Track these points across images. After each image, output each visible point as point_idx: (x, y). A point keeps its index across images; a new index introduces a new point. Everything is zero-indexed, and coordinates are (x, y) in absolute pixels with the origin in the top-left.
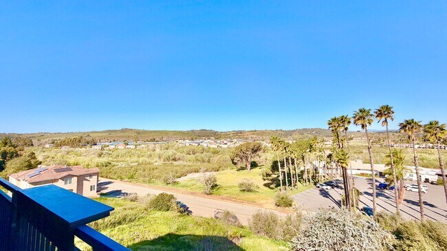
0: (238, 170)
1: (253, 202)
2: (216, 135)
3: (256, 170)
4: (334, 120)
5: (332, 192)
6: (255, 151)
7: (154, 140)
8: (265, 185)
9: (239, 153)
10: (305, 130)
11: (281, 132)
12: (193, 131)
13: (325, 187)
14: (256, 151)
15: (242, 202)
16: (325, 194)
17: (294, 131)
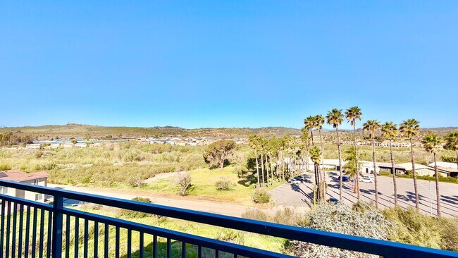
0: (210, 169)
2: (183, 133)
3: (229, 168)
4: (310, 119)
5: (302, 186)
6: (228, 149)
7: (110, 138)
8: (240, 182)
9: (213, 151)
10: (270, 128)
11: (248, 130)
12: (157, 128)
13: (295, 182)
14: (229, 149)
16: (296, 188)
17: (260, 129)
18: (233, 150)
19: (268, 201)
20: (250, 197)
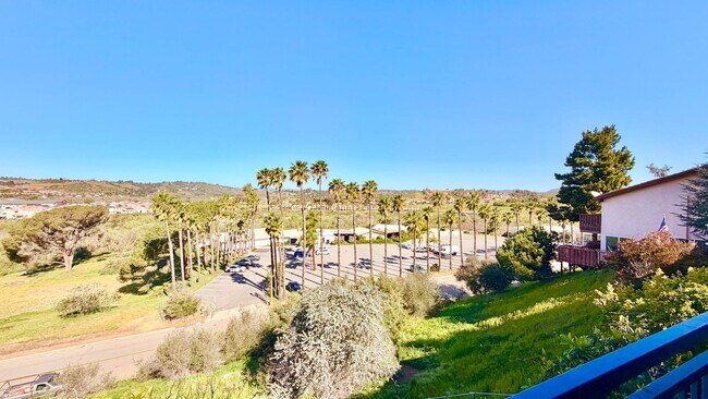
0: (29, 274)
1: (112, 330)
4: (265, 172)
5: (247, 273)
6: (88, 224)
8: (123, 290)
13: (237, 270)
14: (91, 224)
15: (78, 339)
16: (239, 279)
18: (101, 227)
19: (195, 310)
20: (156, 313)
